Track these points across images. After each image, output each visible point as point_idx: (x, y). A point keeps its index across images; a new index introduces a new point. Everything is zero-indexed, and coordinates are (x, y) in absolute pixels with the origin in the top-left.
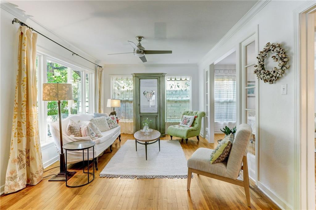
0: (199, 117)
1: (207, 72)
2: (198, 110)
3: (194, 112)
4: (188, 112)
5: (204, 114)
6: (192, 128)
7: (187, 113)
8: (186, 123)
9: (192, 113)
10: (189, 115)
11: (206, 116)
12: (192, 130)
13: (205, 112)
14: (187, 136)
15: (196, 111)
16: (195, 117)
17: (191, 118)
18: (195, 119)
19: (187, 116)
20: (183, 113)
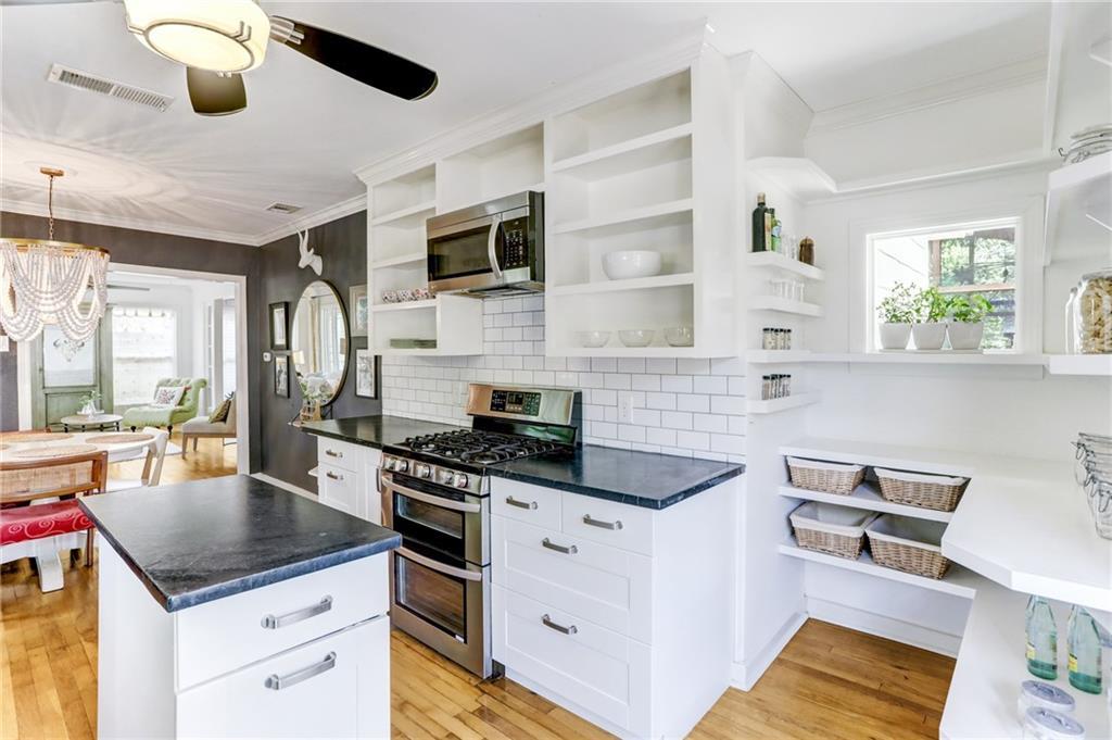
0: (193, 389)
1: (210, 308)
2: (192, 376)
3: (183, 380)
4: (169, 381)
5: (204, 383)
6: (178, 407)
7: (167, 383)
8: (167, 402)
9: (178, 382)
10: (171, 386)
11: (208, 386)
12: (181, 411)
13: (207, 379)
14: (171, 420)
15: (187, 379)
16: (186, 389)
17: (178, 391)
18: (185, 393)
19: (168, 389)
20: (156, 383)
